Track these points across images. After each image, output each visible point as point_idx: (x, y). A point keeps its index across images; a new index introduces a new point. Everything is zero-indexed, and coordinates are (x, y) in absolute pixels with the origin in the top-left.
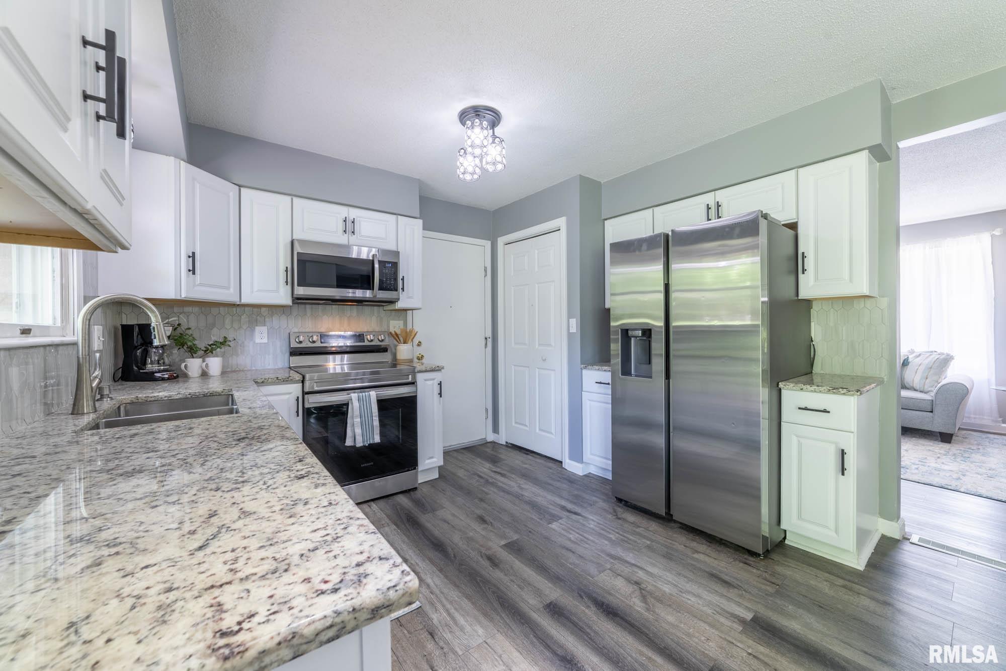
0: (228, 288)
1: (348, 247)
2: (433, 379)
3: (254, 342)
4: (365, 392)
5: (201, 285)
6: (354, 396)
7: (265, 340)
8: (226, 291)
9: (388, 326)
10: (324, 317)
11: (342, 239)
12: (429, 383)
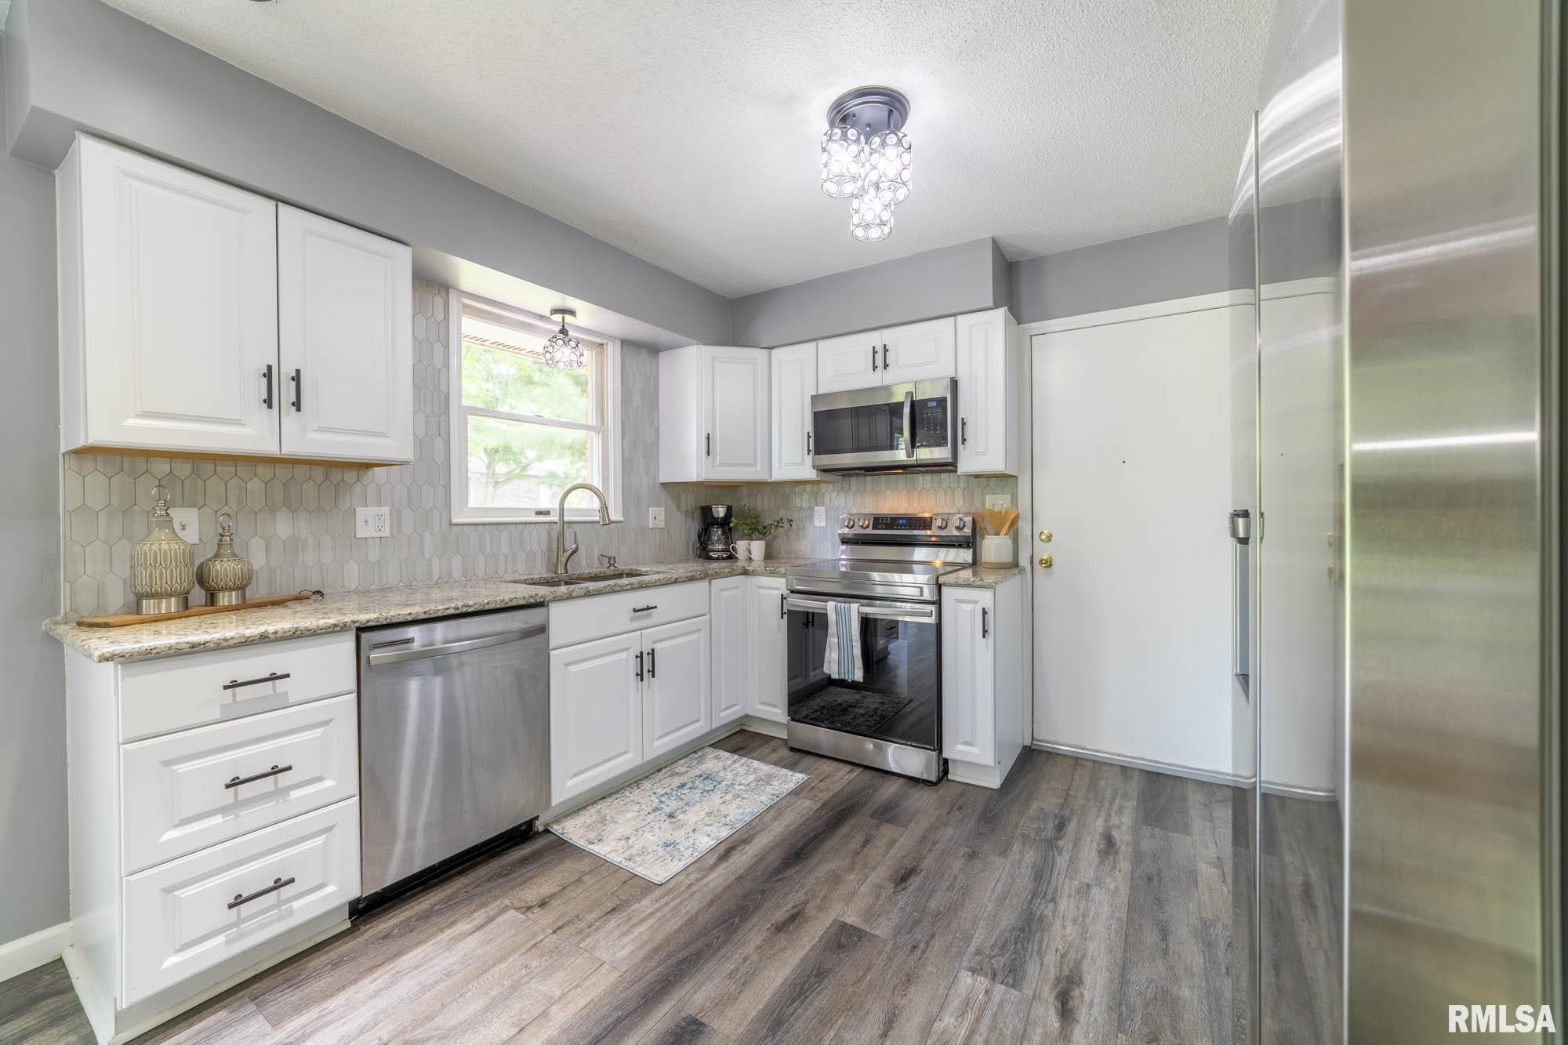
0: (755, 466)
1: (887, 389)
2: (976, 602)
3: (814, 525)
4: (845, 602)
5: (721, 465)
6: (831, 605)
7: (823, 524)
8: (754, 468)
9: (983, 504)
10: (888, 492)
11: (873, 380)
12: (969, 607)
